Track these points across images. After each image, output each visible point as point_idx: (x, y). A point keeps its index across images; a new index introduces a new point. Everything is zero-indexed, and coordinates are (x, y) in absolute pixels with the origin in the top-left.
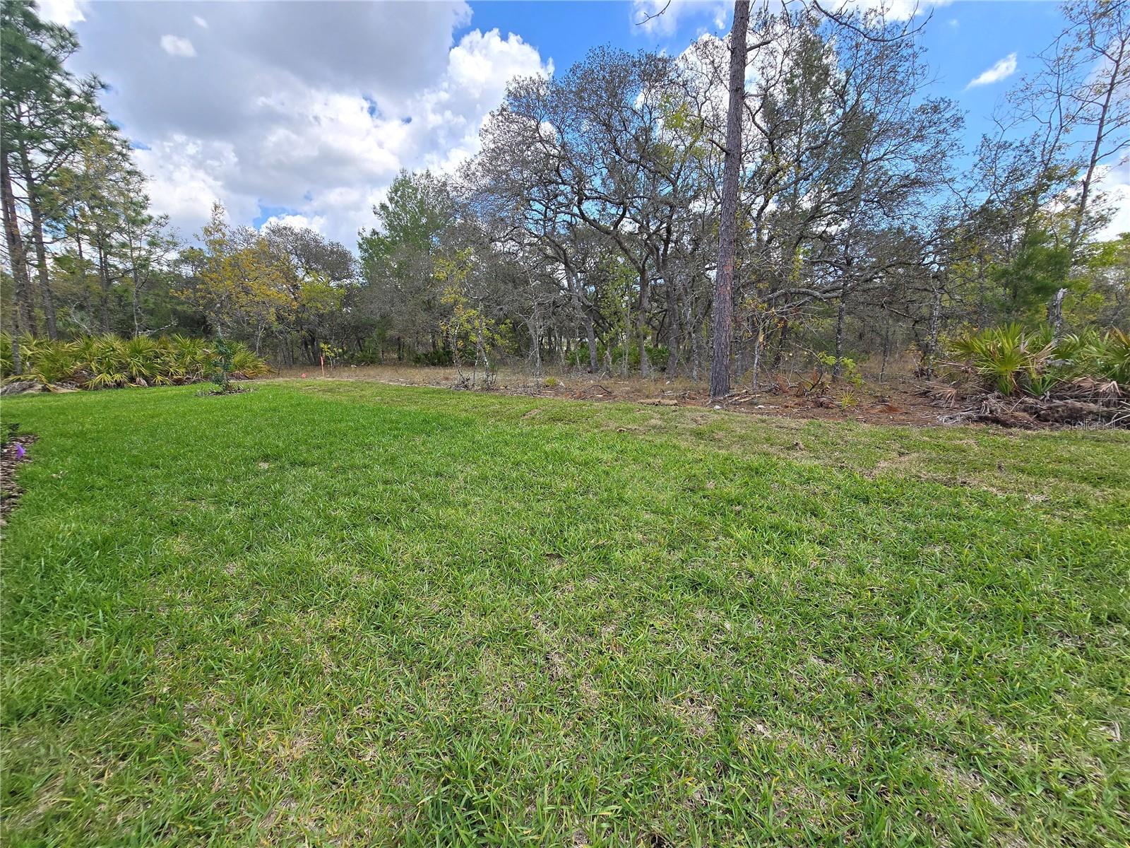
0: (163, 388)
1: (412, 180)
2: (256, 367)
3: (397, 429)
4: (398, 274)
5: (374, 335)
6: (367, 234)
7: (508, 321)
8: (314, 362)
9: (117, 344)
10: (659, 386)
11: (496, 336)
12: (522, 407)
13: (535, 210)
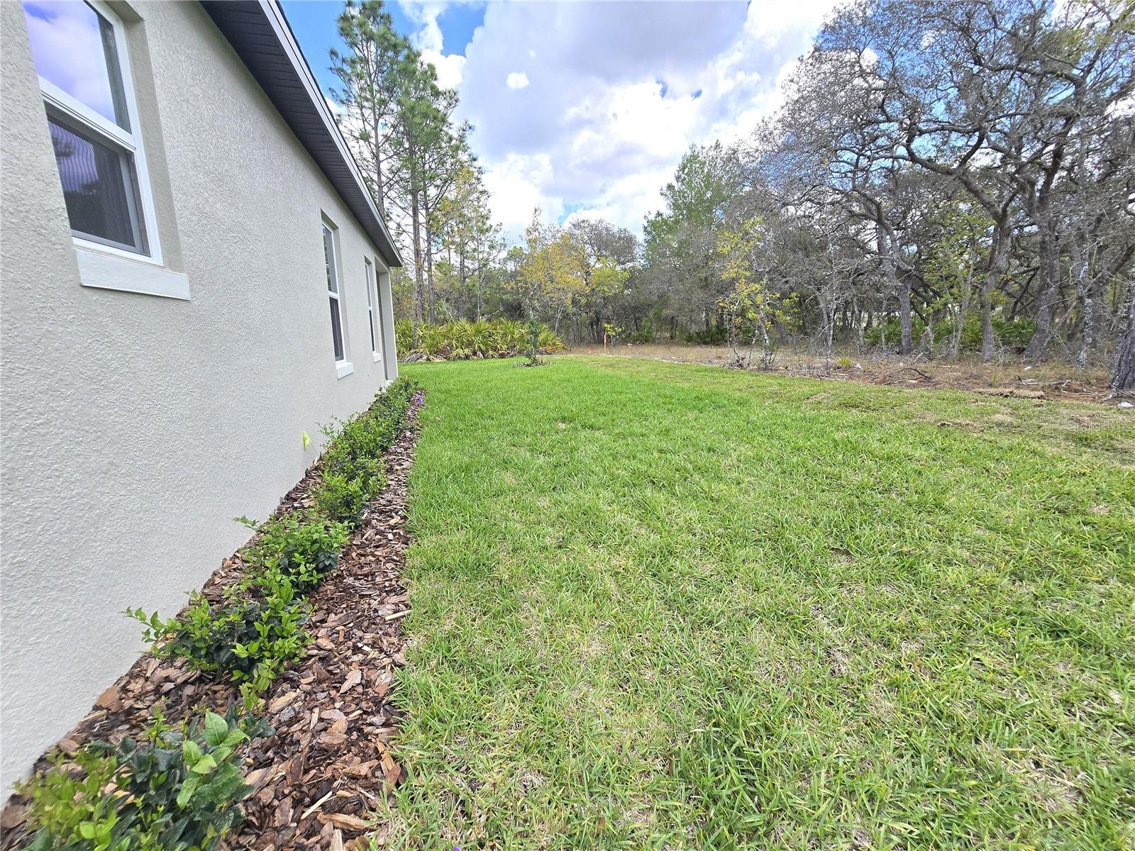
0: (493, 360)
1: (700, 155)
2: (554, 344)
3: (670, 403)
4: (678, 254)
5: (651, 314)
6: (652, 217)
7: (794, 294)
8: (598, 340)
9: (467, 326)
10: (1013, 372)
11: (778, 312)
12: (806, 390)
13: (843, 161)
